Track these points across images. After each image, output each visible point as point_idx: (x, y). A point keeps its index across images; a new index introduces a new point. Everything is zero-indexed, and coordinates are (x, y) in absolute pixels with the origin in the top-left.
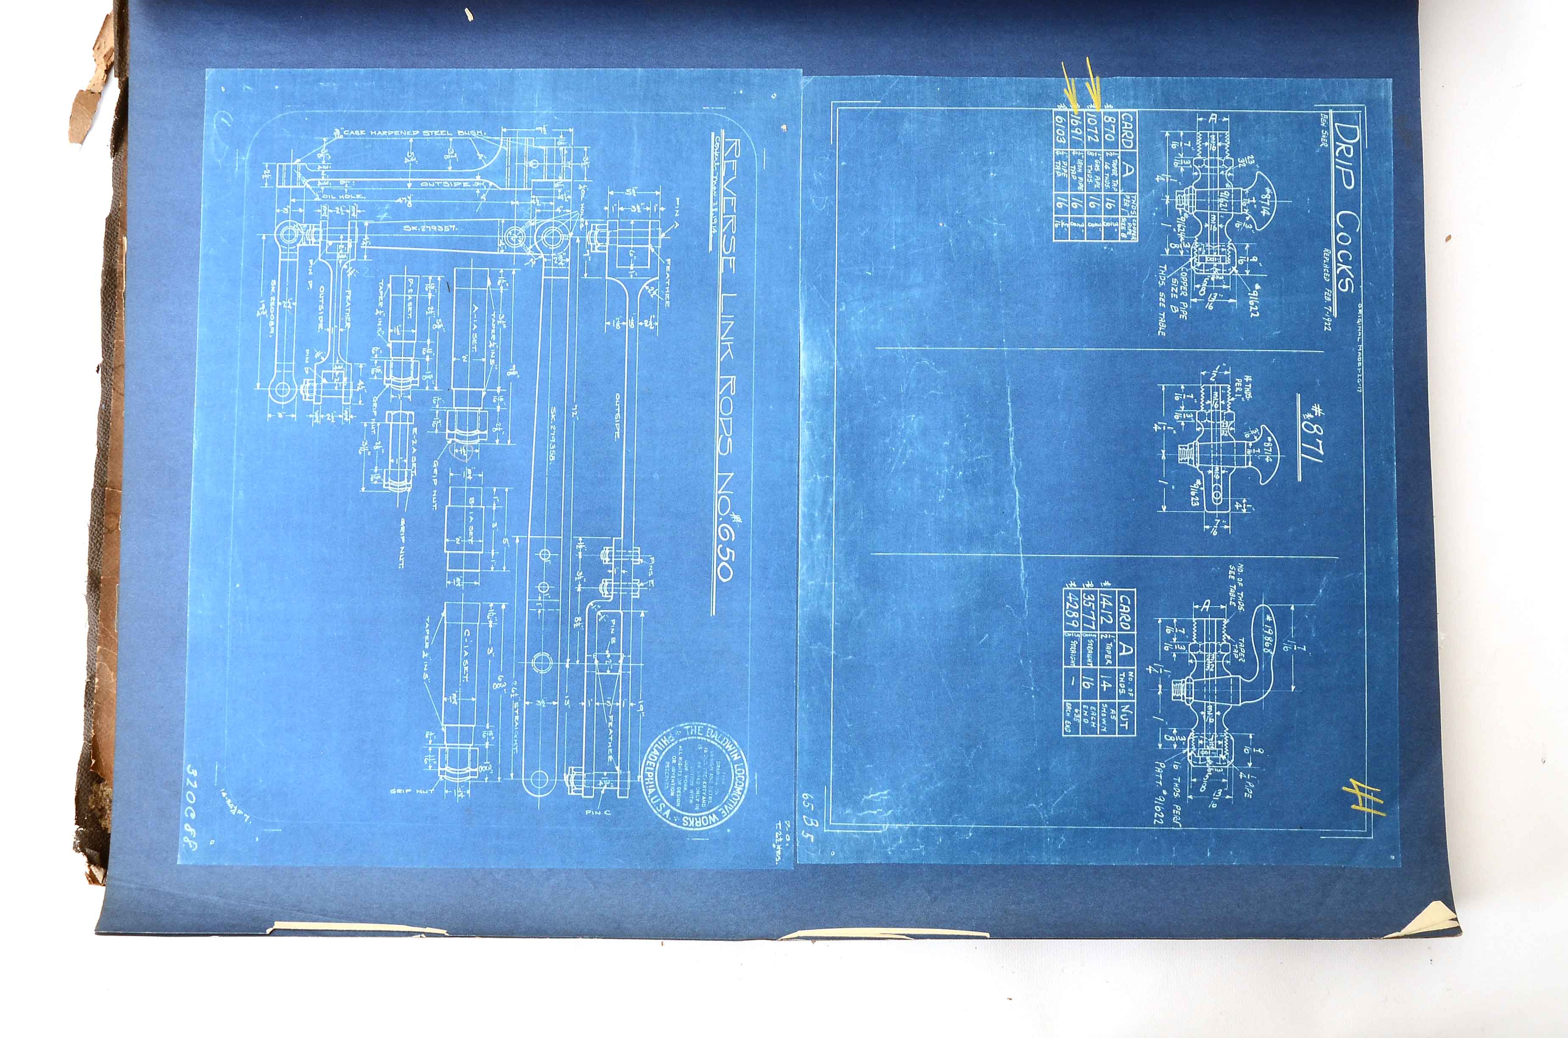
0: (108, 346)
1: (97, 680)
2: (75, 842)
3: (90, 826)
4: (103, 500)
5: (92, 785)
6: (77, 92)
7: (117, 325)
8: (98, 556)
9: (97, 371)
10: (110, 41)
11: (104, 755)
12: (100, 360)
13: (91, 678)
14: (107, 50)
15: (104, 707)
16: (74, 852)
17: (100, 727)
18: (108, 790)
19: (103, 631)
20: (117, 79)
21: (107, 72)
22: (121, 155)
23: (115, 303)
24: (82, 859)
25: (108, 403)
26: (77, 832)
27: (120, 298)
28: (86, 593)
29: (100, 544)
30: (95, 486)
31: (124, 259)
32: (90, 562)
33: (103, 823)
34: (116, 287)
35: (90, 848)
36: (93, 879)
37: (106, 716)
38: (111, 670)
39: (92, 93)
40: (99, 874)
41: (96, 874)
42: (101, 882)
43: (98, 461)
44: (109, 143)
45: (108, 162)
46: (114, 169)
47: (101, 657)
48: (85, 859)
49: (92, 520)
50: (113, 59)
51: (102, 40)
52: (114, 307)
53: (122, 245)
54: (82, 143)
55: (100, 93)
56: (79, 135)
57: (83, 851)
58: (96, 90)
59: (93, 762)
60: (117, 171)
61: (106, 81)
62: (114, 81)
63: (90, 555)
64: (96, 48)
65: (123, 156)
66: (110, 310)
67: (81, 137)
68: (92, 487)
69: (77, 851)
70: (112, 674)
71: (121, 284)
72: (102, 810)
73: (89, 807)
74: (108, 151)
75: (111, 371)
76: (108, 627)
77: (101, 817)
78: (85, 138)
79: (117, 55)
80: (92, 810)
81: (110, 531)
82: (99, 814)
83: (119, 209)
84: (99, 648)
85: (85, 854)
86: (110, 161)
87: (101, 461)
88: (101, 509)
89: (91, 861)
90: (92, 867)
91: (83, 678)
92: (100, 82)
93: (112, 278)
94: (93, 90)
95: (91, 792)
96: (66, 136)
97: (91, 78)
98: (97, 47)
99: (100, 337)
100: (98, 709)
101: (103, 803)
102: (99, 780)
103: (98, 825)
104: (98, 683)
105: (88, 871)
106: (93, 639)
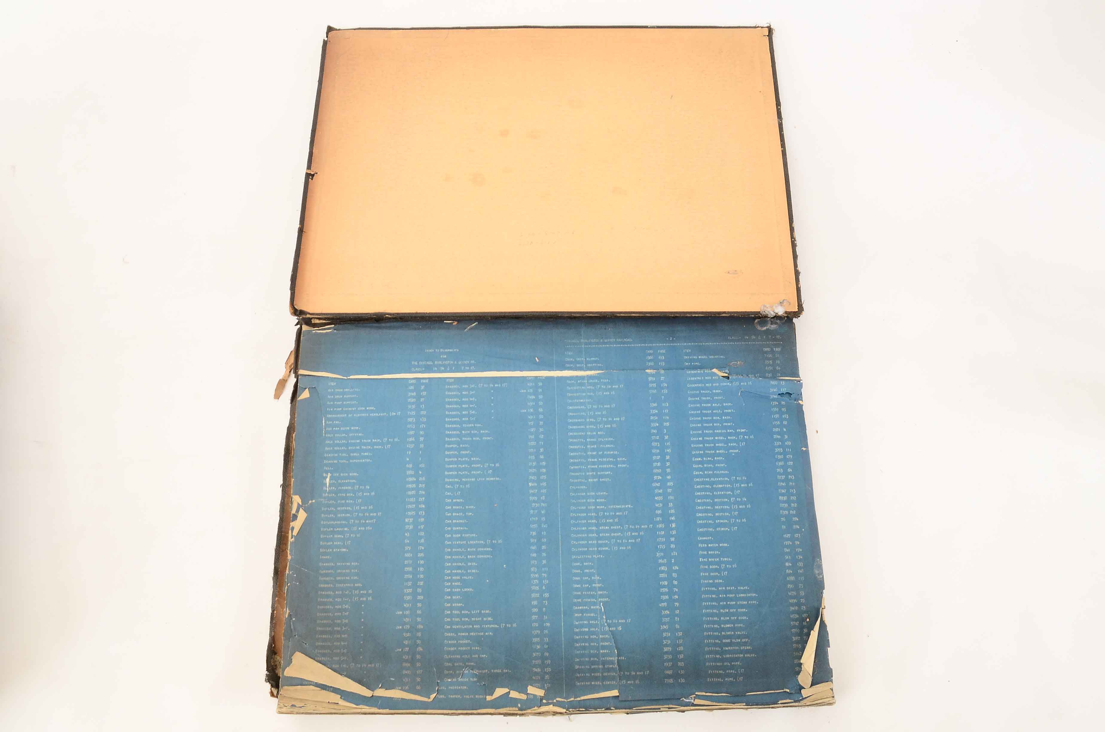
0: (285, 477)
1: (275, 612)
2: (266, 679)
3: (272, 671)
4: (281, 538)
5: (272, 655)
6: (279, 380)
7: (289, 469)
8: (278, 561)
9: (281, 487)
10: (292, 360)
11: (277, 643)
12: (282, 482)
13: (273, 611)
14: (291, 363)
15: (277, 624)
16: (265, 682)
17: (275, 632)
18: (278, 658)
19: (279, 592)
20: (294, 375)
21: (290, 372)
22: (294, 403)
23: (288, 461)
24: (268, 686)
25: (284, 500)
26: (266, 674)
27: (291, 458)
28: (273, 576)
29: (279, 556)
30: (278, 533)
31: (293, 442)
32: (275, 563)
33: (276, 671)
34: (289, 455)
35: (272, 680)
36: (272, 694)
37: (278, 627)
38: (280, 608)
39: (284, 379)
40: (275, 693)
41: (273, 692)
42: (275, 695)
44: (290, 398)
45: (289, 406)
47: (277, 603)
48: (270, 685)
49: (276, 546)
50: (293, 366)
51: (289, 360)
53: (293, 437)
54: (278, 399)
55: (288, 380)
56: (277, 395)
57: (269, 682)
58: (286, 378)
59: (273, 645)
60: (292, 409)
61: (289, 376)
62: (293, 375)
63: (275, 561)
66: (287, 463)
69: (267, 682)
70: (281, 610)
72: (276, 665)
73: (271, 664)
74: (290, 401)
75: (285, 487)
76: (280, 590)
77: (276, 669)
78: (281, 397)
80: (272, 666)
81: (283, 551)
82: (275, 667)
83: (292, 424)
84: (277, 599)
85: (270, 683)
86: (290, 405)
88: (280, 542)
89: (272, 686)
90: (272, 689)
91: (270, 611)
92: (287, 375)
93: (288, 451)
95: (272, 658)
96: (273, 396)
97: (283, 374)
98: (287, 363)
100: (275, 624)
101: (276, 663)
102: (275, 653)
103: (274, 672)
104: (276, 614)
105: (270, 691)
106: (274, 595)
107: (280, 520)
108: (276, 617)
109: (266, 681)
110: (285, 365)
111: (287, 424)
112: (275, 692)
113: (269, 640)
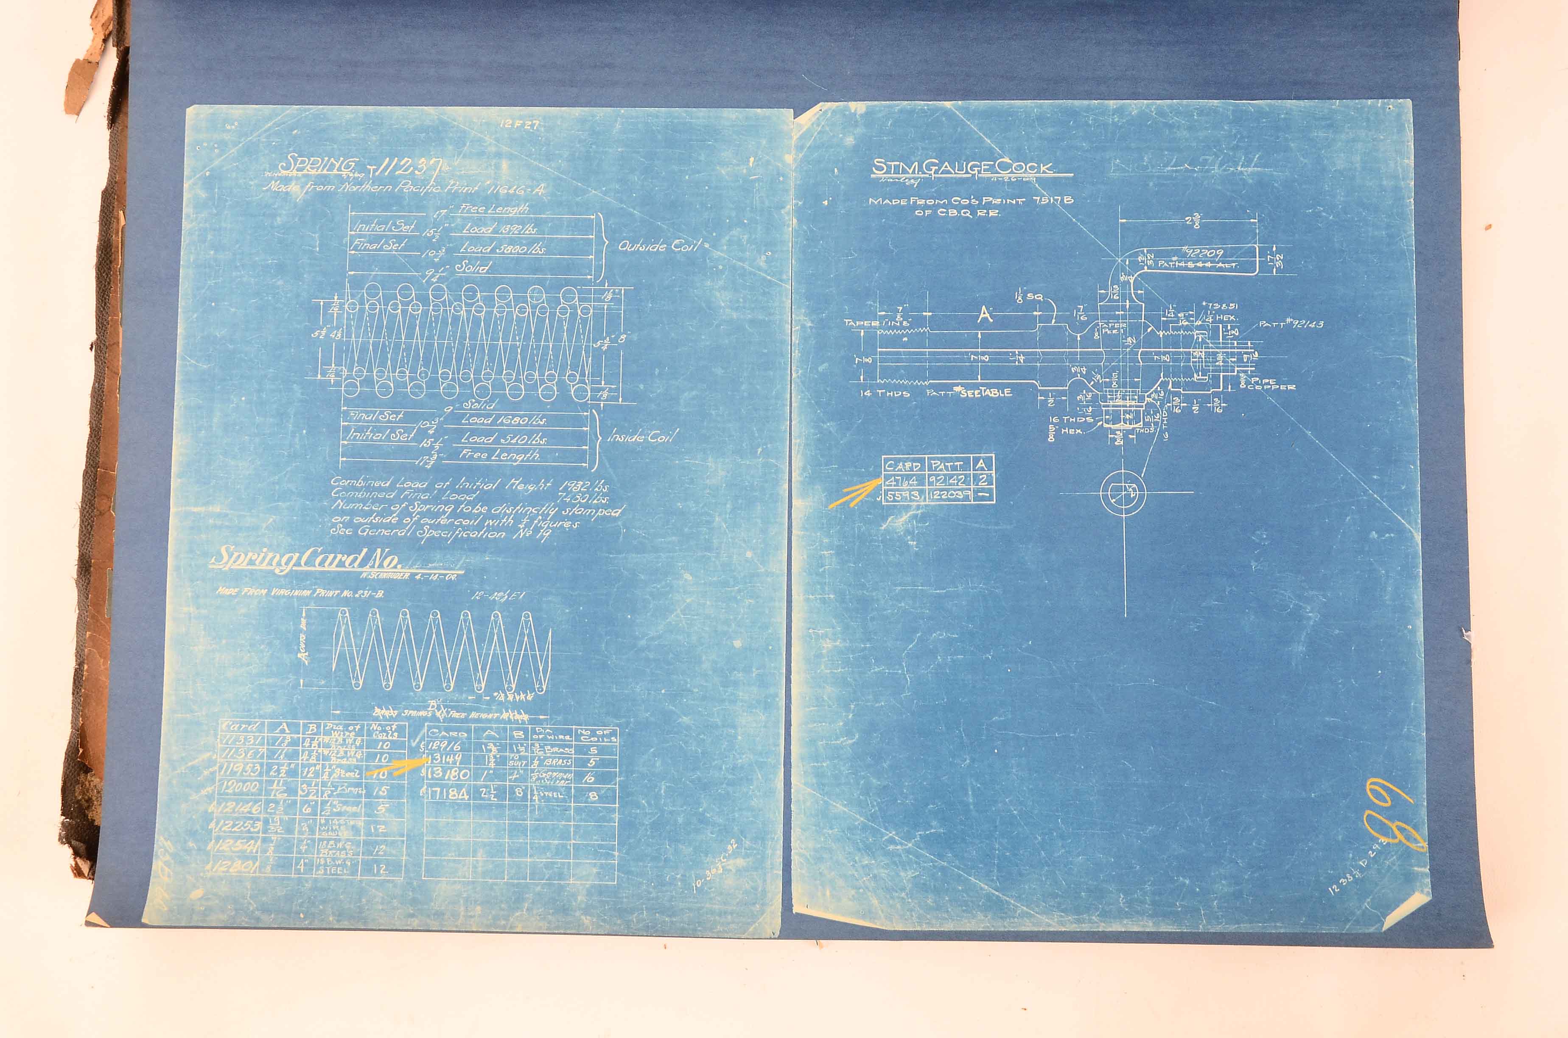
0: (102, 323)
1: (86, 667)
2: (60, 834)
3: (77, 817)
4: (95, 481)
5: (79, 775)
6: (74, 61)
7: (112, 301)
8: (89, 539)
9: (91, 349)
10: (108, 9)
11: (91, 744)
12: (93, 337)
13: (80, 664)
14: (106, 18)
15: (93, 695)
16: (59, 843)
17: (88, 715)
18: (96, 780)
19: (93, 617)
20: (115, 49)
21: (105, 41)
22: (119, 126)
23: (110, 279)
24: (67, 851)
25: (102, 382)
26: (63, 823)
27: (115, 274)
28: (76, 577)
29: (91, 526)
30: (86, 467)
31: (120, 233)
32: (81, 546)
33: (91, 815)
34: (111, 262)
35: (76, 840)
36: (78, 873)
37: (94, 704)
38: (100, 656)
39: (89, 62)
41: (81, 866)
42: (86, 875)
43: (90, 441)
44: (106, 114)
45: (104, 134)
46: (111, 141)
47: (91, 643)
48: (71, 851)
49: (83, 501)
50: (111, 28)
51: (100, 9)
52: (109, 283)
53: (118, 220)
54: (78, 114)
55: (98, 63)
56: (75, 106)
57: (69, 843)
58: (94, 59)
59: (81, 751)
60: (114, 142)
61: (104, 51)
62: (113, 51)
63: (80, 538)
64: (94, 17)
65: (120, 128)
66: (105, 286)
67: (78, 108)
68: (84, 467)
69: (62, 843)
70: (102, 661)
71: (116, 259)
72: (89, 800)
73: (76, 797)
74: (105, 122)
75: (105, 349)
76: (98, 612)
77: (88, 807)
78: (81, 110)
79: (116, 23)
80: (78, 802)
81: (101, 514)
82: (86, 805)
83: (116, 182)
84: (88, 633)
85: (71, 846)
86: (106, 134)
87: (93, 441)
88: (94, 491)
89: (76, 853)
90: (78, 860)
91: (71, 664)
92: (98, 51)
93: (107, 253)
94: (90, 60)
95: (77, 782)
96: (62, 107)
97: (88, 47)
98: (94, 15)
99: (95, 314)
100: (87, 697)
101: (90, 794)
102: (87, 770)
103: (86, 816)
104: (87, 670)
105: (73, 864)
106: (82, 625)
107: (91, 436)
108: (87, 679)
109: (60, 839)
110: (89, 21)
111: (102, 182)
112: (85, 867)
113: (71, 737)
